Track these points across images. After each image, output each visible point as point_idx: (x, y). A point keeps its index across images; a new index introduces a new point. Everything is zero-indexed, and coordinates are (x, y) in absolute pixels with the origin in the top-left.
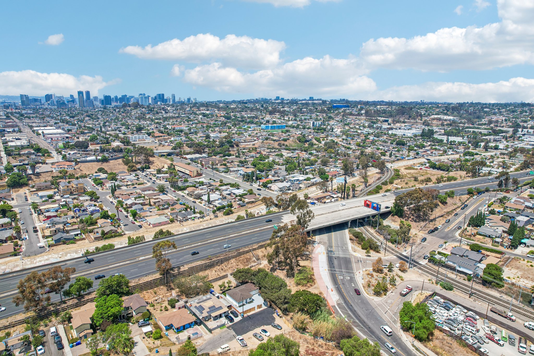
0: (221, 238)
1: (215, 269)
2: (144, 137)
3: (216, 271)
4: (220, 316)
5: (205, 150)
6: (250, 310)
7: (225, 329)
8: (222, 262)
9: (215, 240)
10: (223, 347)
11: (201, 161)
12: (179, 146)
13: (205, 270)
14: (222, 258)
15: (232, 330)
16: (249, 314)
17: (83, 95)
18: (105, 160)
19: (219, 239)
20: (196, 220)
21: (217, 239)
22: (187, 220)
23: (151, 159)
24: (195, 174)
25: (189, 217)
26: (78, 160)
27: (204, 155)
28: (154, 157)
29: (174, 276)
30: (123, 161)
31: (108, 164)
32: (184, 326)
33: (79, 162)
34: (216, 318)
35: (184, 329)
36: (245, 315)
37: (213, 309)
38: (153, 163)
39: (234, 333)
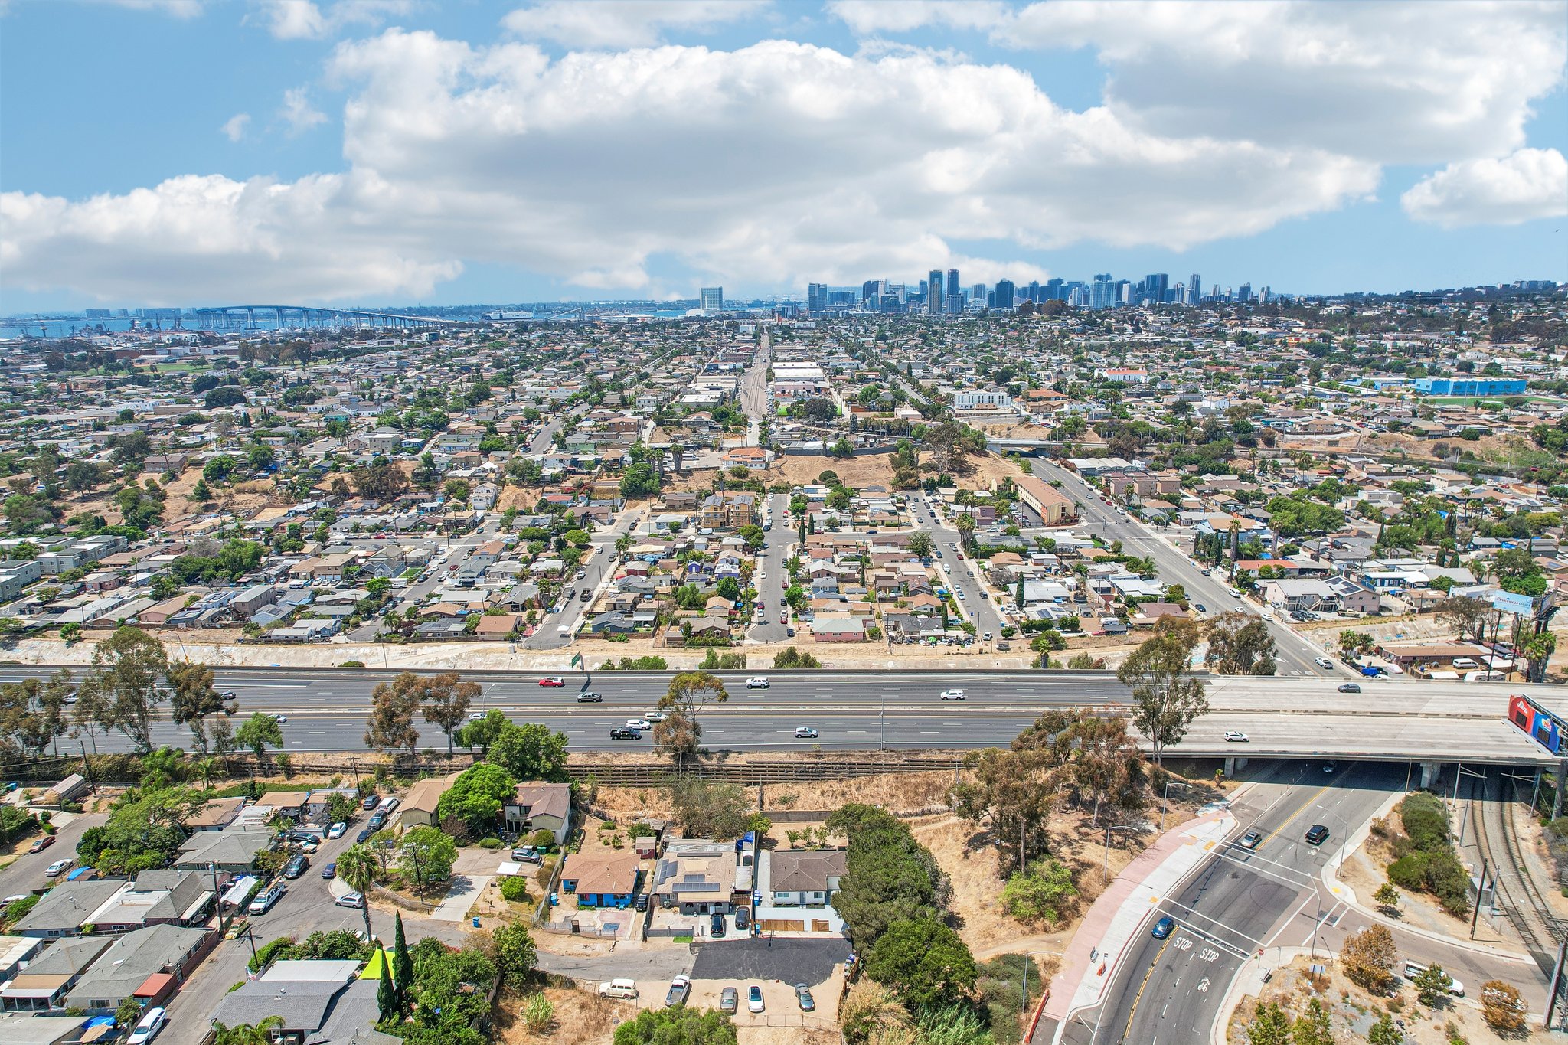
0: (914, 709)
1: (825, 786)
2: (996, 400)
3: (823, 793)
4: (703, 909)
5: (1148, 449)
6: (786, 924)
7: (685, 945)
8: (852, 772)
9: (895, 708)
10: (617, 982)
11: (1108, 479)
12: (1075, 428)
13: (798, 781)
14: (854, 760)
15: (694, 957)
16: (778, 934)
17: (941, 281)
18: (844, 452)
19: (907, 709)
20: (942, 647)
21: (902, 709)
22: (916, 640)
23: (970, 459)
24: (1056, 515)
25: (923, 633)
26: (784, 447)
27: (1137, 463)
28: (986, 455)
29: (705, 771)
30: (893, 460)
31: (850, 463)
32: (600, 896)
33: (784, 451)
34: (688, 908)
35: (600, 904)
36: (766, 933)
37: (696, 881)
38: (975, 472)
39: (690, 966)
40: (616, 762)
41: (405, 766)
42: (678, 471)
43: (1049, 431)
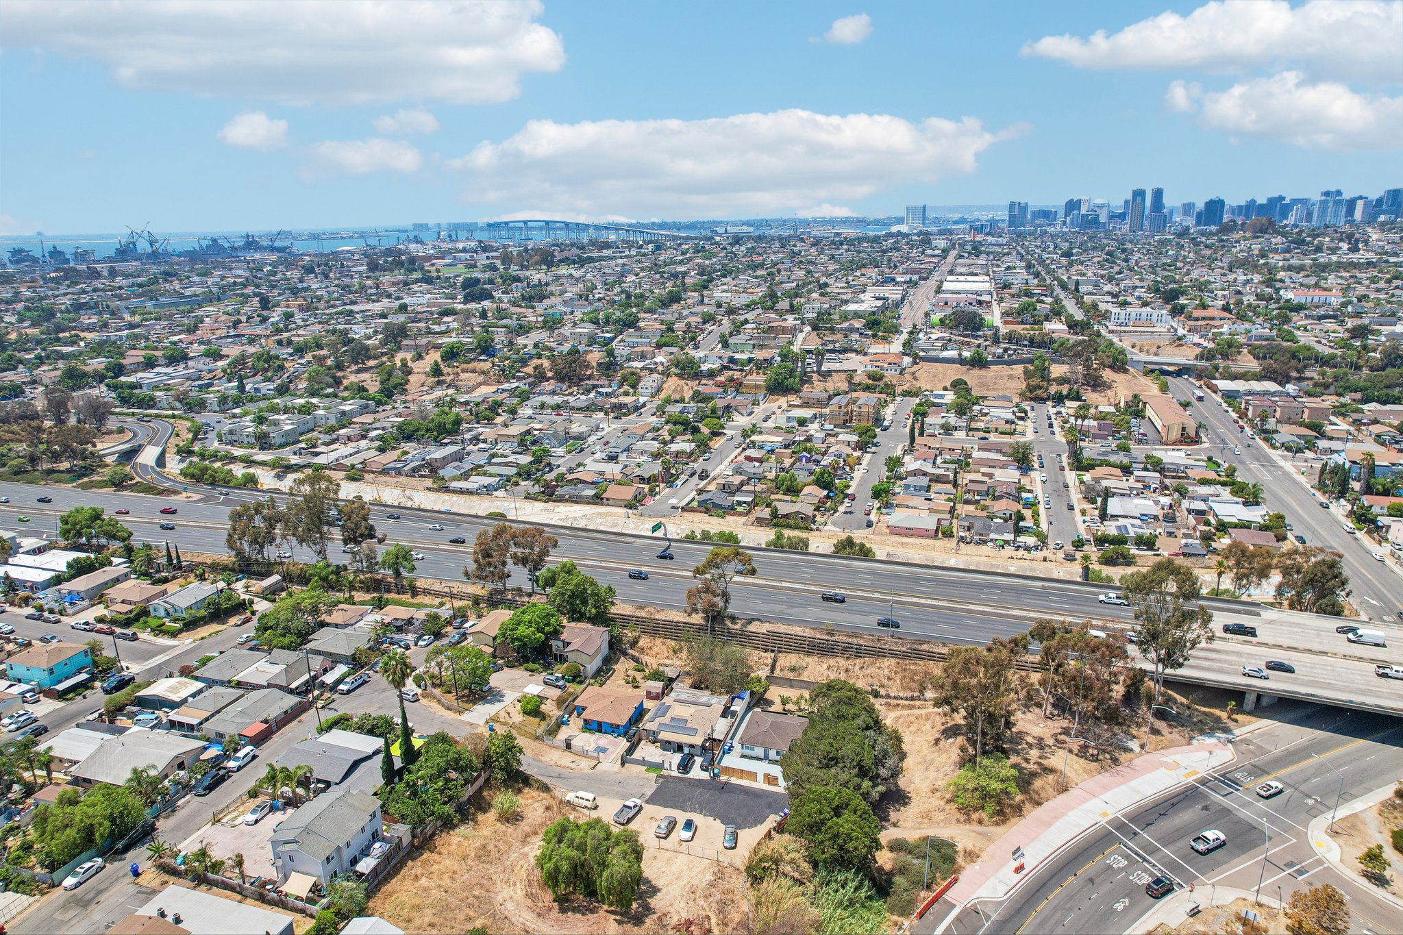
0: (940, 603)
1: (832, 662)
2: (1154, 318)
3: (829, 668)
4: (680, 748)
5: (1308, 374)
6: (741, 773)
7: (653, 775)
8: (858, 652)
9: (922, 601)
10: (581, 794)
11: (1247, 403)
12: (1228, 349)
13: (809, 654)
14: (861, 642)
15: (655, 786)
16: (734, 780)
18: (978, 362)
19: (934, 602)
20: (1009, 551)
21: (929, 602)
22: (985, 542)
23: (1107, 374)
24: (1175, 434)
27: (1291, 388)
28: (1126, 371)
29: (731, 634)
30: (1026, 372)
31: (983, 372)
32: (600, 724)
33: (921, 359)
34: (667, 745)
35: (600, 731)
36: (723, 778)
37: (680, 724)
38: (1110, 387)
39: (649, 792)
40: (658, 616)
41: (495, 598)
42: (819, 372)
43: (1198, 351)
